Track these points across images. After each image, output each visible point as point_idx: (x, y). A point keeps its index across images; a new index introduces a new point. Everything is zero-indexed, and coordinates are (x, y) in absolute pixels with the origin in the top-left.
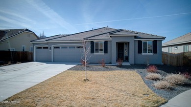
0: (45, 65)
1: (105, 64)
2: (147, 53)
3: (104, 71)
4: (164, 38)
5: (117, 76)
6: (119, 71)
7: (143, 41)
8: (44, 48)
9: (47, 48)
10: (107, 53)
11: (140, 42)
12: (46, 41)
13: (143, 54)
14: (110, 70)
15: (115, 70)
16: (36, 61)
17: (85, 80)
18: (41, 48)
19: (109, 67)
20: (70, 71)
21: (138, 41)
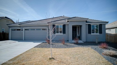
0: (17, 42)
1: (65, 42)
2: (95, 34)
3: (65, 48)
4: (108, 22)
5: (78, 53)
6: (78, 48)
7: (92, 24)
8: (17, 30)
9: (20, 30)
10: (65, 33)
11: (89, 26)
12: (19, 24)
13: (92, 34)
14: (70, 47)
15: (73, 47)
16: (11, 40)
17: (50, 59)
18: (15, 30)
19: (68, 44)
20: (37, 49)
21: (88, 24)
